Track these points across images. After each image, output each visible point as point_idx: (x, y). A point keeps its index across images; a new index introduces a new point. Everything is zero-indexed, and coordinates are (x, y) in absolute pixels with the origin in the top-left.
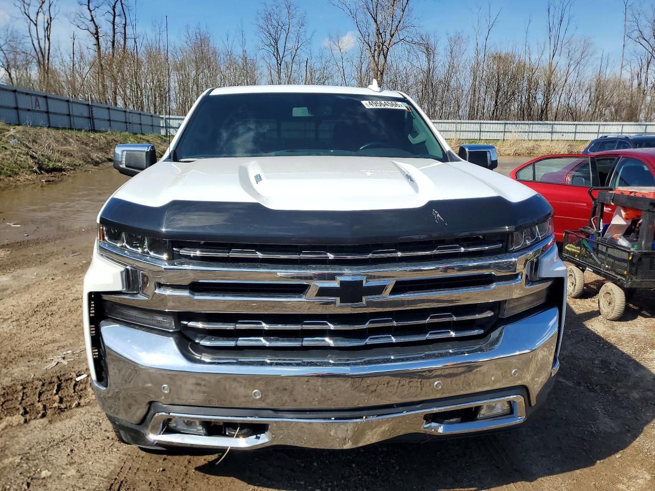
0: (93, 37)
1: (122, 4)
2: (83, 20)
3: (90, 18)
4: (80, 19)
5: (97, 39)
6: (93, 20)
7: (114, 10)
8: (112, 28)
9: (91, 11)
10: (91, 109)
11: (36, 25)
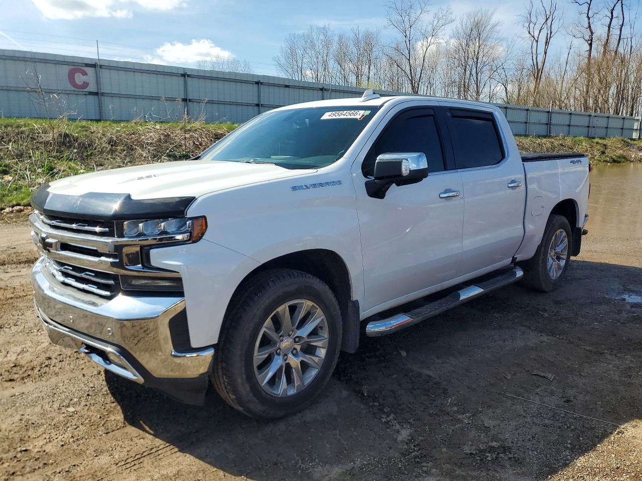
0: (587, 43)
1: (622, 5)
2: (579, 29)
3: (587, 25)
4: (577, 28)
5: (591, 45)
6: (590, 27)
7: (612, 13)
8: (607, 31)
9: (589, 18)
10: (551, 115)
11: (537, 41)
